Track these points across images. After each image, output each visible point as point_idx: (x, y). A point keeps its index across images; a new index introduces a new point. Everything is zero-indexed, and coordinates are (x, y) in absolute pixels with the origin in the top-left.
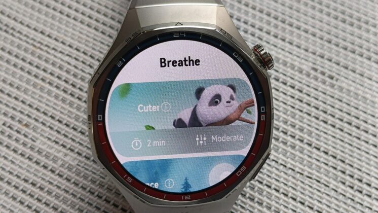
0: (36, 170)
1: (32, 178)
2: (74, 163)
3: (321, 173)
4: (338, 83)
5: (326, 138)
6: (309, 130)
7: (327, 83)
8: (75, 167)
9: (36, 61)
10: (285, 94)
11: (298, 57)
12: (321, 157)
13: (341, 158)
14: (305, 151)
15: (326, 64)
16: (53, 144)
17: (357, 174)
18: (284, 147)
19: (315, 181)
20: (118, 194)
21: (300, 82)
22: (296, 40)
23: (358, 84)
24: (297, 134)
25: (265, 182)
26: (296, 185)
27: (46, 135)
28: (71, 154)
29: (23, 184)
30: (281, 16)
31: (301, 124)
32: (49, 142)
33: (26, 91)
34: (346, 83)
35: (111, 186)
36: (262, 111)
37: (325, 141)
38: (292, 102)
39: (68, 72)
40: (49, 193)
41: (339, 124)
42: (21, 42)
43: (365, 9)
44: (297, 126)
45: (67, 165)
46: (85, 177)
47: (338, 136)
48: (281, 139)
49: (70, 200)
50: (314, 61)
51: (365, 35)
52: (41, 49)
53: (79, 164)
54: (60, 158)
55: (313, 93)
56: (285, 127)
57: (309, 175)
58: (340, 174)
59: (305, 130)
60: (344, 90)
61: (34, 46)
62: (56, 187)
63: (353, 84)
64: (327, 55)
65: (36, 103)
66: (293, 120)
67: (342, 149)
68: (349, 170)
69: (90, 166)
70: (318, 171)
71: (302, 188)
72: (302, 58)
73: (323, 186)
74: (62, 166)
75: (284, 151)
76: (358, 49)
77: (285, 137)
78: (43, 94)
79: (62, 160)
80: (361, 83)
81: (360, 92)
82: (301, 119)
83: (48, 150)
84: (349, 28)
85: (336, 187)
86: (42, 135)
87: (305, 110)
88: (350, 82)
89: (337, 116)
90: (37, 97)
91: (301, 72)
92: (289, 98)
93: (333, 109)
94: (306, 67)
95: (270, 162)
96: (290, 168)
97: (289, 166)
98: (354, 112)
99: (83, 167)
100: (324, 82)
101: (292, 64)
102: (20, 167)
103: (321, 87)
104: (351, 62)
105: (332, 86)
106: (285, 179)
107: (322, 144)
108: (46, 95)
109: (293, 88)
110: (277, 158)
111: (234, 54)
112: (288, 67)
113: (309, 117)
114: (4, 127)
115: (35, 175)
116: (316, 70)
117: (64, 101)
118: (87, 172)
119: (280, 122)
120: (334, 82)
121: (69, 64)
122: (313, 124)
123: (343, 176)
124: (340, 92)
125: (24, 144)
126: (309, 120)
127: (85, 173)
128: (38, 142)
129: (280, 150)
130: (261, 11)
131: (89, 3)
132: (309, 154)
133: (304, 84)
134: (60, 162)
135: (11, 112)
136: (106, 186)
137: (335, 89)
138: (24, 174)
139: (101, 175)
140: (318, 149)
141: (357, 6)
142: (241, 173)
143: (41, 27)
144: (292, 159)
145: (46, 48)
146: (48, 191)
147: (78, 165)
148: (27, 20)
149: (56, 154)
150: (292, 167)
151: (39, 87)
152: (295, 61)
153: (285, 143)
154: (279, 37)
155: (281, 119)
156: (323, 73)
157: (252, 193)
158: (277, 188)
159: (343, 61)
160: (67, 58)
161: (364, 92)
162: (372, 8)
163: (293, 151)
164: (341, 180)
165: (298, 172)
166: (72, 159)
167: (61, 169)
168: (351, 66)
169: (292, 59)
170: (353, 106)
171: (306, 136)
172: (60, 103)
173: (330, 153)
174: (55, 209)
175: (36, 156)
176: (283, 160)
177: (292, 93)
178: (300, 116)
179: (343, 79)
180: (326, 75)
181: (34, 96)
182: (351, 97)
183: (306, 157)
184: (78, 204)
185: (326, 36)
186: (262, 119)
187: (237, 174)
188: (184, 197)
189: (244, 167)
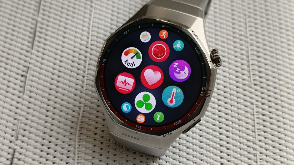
36: (202, 90)
111: (195, 48)
142: (177, 124)
186: (201, 95)
187: (174, 124)
188: (137, 126)
189: (180, 120)
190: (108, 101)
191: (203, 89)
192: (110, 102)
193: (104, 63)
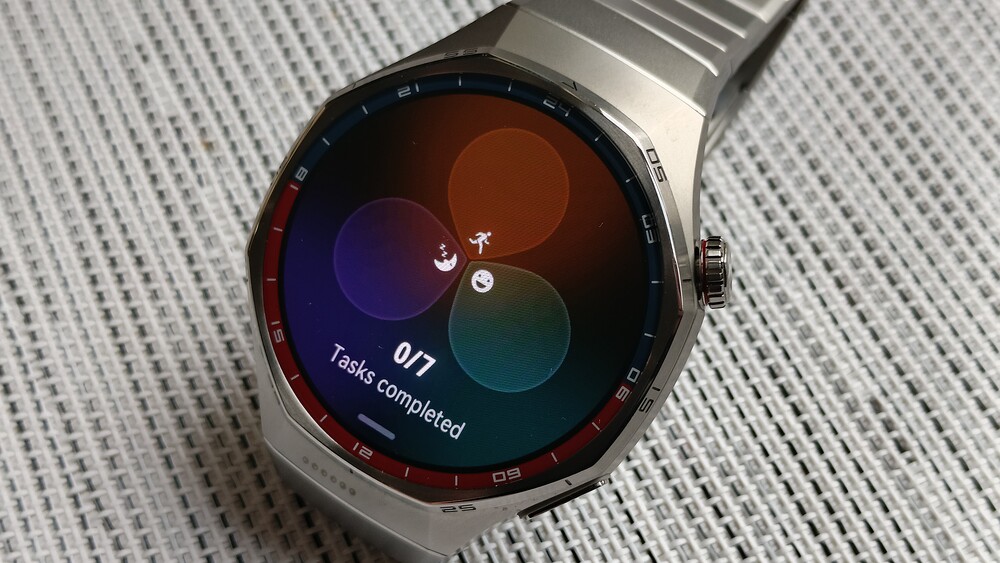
0: (164, 239)
1: (145, 249)
4: (909, 470)
6: (765, 524)
7: (883, 453)
8: (237, 280)
9: (316, 38)
10: (769, 414)
11: (859, 357)
15: (912, 410)
16: (228, 211)
21: (823, 413)
22: (880, 319)
23: (956, 500)
24: (731, 514)
27: (231, 186)
29: (120, 250)
30: (883, 250)
32: (224, 204)
33: (255, 83)
34: (928, 481)
36: (628, 378)
38: (771, 442)
40: (155, 295)
41: (843, 554)
44: (744, 498)
45: (223, 267)
48: (687, 501)
49: (182, 334)
50: (887, 388)
52: (342, 23)
54: (222, 246)
56: (718, 481)
59: (756, 518)
60: (911, 493)
61: (334, 10)
62: (174, 293)
63: (944, 494)
64: (930, 393)
65: (256, 117)
66: (745, 480)
72: (866, 366)
74: (215, 261)
75: (676, 531)
77: (701, 501)
78: (281, 107)
79: (224, 251)
80: (965, 504)
81: (946, 521)
82: (765, 488)
83: (213, 217)
86: (222, 182)
87: (787, 476)
88: (940, 486)
89: (852, 535)
90: (267, 105)
91: (841, 388)
92: (772, 428)
93: (853, 515)
94: (861, 388)
98: (899, 553)
100: (876, 446)
101: (832, 363)
102: (141, 215)
103: (862, 450)
104: (976, 444)
105: (890, 466)
108: (285, 113)
109: (798, 413)
110: (651, 534)
111: (644, 217)
112: (818, 364)
113: (785, 497)
114: (169, 125)
115: (155, 247)
116: (877, 407)
119: (713, 465)
120: (901, 460)
122: (783, 518)
124: (899, 489)
125: (179, 178)
126: (781, 503)
128: (207, 190)
129: (670, 522)
130: (847, 213)
133: (829, 422)
134: (215, 253)
135: (201, 105)
137: (892, 478)
138: (138, 232)
142: (504, 479)
144: (681, 558)
145: (351, 26)
146: (155, 291)
149: (221, 232)
151: (284, 90)
152: (846, 361)
153: (690, 515)
154: (848, 289)
155: (721, 460)
156: (889, 426)
159: (956, 430)
161: (955, 526)
163: (695, 544)
167: (209, 267)
168: (969, 451)
169: (841, 353)
170: (905, 540)
171: (748, 530)
175: (182, 213)
177: (787, 423)
178: (769, 482)
179: (927, 465)
180: (895, 434)
181: (264, 99)
182: (918, 517)
184: (189, 352)
185: (958, 354)
186: (617, 396)
187: (494, 475)
188: (359, 448)
189: (517, 469)
190: (276, 327)
191: (633, 376)
192: (287, 333)
193: (297, 182)
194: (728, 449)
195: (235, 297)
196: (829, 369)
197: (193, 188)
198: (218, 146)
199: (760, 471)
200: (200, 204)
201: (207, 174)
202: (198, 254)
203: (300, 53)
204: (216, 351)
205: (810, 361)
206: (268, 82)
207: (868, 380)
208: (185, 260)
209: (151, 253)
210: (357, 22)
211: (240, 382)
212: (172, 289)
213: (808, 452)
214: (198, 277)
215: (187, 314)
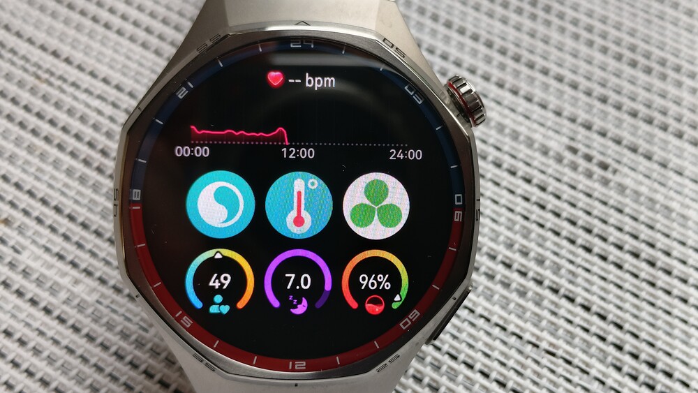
0: (16, 307)
1: (7, 322)
2: (91, 299)
3: (574, 347)
4: (617, 178)
5: (587, 280)
6: (555, 263)
7: (595, 177)
8: (92, 306)
9: (38, 104)
10: (512, 192)
11: (542, 125)
12: (575, 315)
13: (615, 319)
14: (546, 303)
15: (594, 140)
16: (54, 260)
17: (646, 352)
18: (505, 292)
19: (561, 361)
20: (170, 361)
21: (543, 172)
22: (539, 94)
23: (655, 180)
24: (530, 269)
25: (462, 357)
26: (523, 366)
27: (43, 242)
28: (88, 280)
30: (512, 49)
31: (540, 250)
32: (47, 257)
33: (12, 159)
34: (633, 179)
35: (158, 346)
36: (457, 203)
37: (587, 285)
38: (525, 209)
39: (96, 127)
40: (36, 351)
41: (614, 254)
42: (13, 69)
43: (675, 45)
44: (532, 254)
45: (76, 302)
46: (110, 326)
47: (611, 277)
48: (498, 277)
49: (76, 367)
50: (571, 134)
51: (673, 91)
52: (50, 84)
53: (101, 300)
54: (65, 287)
55: (567, 193)
56: (509, 253)
57: (551, 349)
58: (611, 350)
59: (547, 263)
60: (628, 192)
61: (38, 77)
62: (51, 342)
63: (646, 181)
64: (598, 123)
65: (29, 183)
66: (525, 242)
67: (618, 302)
68: (630, 343)
69: (122, 306)
70: (568, 343)
71: (535, 372)
72: (549, 128)
73: (577, 371)
74: (67, 302)
75: (505, 301)
76: (658, 118)
77: (507, 272)
78: (43, 166)
79: (69, 290)
80: (662, 180)
81: (659, 197)
82: (540, 241)
83: (44, 270)
84: (642, 77)
85: (604, 374)
86: (34, 242)
87: (548, 225)
88: (641, 178)
89: (611, 239)
90: (32, 170)
91: (545, 152)
92: (519, 200)
93: (603, 226)
94: (557, 144)
95: (476, 318)
96: (514, 334)
97: (511, 328)
98: (645, 233)
99: (108, 307)
100: (589, 175)
101: (529, 138)
103: (583, 183)
104: (644, 140)
105: (606, 182)
106: (503, 353)
107: (579, 290)
108: (49, 169)
109: (528, 181)
110: (490, 311)
111: (406, 88)
112: (520, 143)
113: (556, 239)
115: (13, 316)
116: (574, 151)
117: (82, 180)
118: (115, 317)
119: (499, 244)
120: (609, 175)
121: (100, 112)
122: (563, 252)
123: (618, 354)
124: (619, 194)
126: (556, 244)
127: (111, 318)
128: (26, 254)
129: (496, 297)
130: (475, 38)
131: (149, 5)
132: (553, 308)
133: (550, 176)
134: (63, 295)
136: (149, 346)
137: (611, 189)
139: (142, 323)
140: (572, 300)
141: (660, 38)
142: (410, 323)
143: (53, 43)
144: (519, 317)
145: (59, 83)
146: (34, 348)
147: (98, 302)
148: (29, 30)
149: (57, 278)
150: (517, 331)
151: (38, 153)
152: (535, 131)
153: (506, 285)
154: (507, 86)
155: (501, 238)
156: (588, 158)
157: (435, 376)
158: (486, 370)
159: (628, 138)
160: (96, 103)
161: (666, 197)
162: (689, 44)
164: (614, 362)
165: (530, 342)
166: (88, 289)
167: (65, 307)
168: (643, 146)
169: (529, 129)
170: (643, 223)
171: (548, 273)
172: (75, 184)
173: (594, 308)
174: (44, 383)
175: (18, 281)
176: (501, 317)
177: (526, 191)
178: (540, 236)
179: (626, 170)
180: (595, 161)
181: (26, 167)
182: (642, 204)
183: (546, 314)
184: (90, 377)
185: (598, 90)
186: (455, 220)
187: (401, 325)
188: (293, 366)
189: (415, 310)
190: (181, 317)
191: (459, 201)
192: (190, 316)
193: (136, 203)
194: (502, 229)
195: (100, 318)
196: (530, 143)
197: (14, 259)
198: (13, 218)
199: (530, 231)
200: (28, 267)
201: (18, 243)
202: (49, 303)
203: (33, 121)
204: (111, 365)
205: (514, 144)
206: (23, 154)
207: (556, 136)
208: (42, 313)
209: (13, 322)
210: (61, 78)
211: (143, 376)
212: (47, 339)
213: (552, 202)
214: (61, 320)
215: (71, 351)
